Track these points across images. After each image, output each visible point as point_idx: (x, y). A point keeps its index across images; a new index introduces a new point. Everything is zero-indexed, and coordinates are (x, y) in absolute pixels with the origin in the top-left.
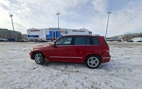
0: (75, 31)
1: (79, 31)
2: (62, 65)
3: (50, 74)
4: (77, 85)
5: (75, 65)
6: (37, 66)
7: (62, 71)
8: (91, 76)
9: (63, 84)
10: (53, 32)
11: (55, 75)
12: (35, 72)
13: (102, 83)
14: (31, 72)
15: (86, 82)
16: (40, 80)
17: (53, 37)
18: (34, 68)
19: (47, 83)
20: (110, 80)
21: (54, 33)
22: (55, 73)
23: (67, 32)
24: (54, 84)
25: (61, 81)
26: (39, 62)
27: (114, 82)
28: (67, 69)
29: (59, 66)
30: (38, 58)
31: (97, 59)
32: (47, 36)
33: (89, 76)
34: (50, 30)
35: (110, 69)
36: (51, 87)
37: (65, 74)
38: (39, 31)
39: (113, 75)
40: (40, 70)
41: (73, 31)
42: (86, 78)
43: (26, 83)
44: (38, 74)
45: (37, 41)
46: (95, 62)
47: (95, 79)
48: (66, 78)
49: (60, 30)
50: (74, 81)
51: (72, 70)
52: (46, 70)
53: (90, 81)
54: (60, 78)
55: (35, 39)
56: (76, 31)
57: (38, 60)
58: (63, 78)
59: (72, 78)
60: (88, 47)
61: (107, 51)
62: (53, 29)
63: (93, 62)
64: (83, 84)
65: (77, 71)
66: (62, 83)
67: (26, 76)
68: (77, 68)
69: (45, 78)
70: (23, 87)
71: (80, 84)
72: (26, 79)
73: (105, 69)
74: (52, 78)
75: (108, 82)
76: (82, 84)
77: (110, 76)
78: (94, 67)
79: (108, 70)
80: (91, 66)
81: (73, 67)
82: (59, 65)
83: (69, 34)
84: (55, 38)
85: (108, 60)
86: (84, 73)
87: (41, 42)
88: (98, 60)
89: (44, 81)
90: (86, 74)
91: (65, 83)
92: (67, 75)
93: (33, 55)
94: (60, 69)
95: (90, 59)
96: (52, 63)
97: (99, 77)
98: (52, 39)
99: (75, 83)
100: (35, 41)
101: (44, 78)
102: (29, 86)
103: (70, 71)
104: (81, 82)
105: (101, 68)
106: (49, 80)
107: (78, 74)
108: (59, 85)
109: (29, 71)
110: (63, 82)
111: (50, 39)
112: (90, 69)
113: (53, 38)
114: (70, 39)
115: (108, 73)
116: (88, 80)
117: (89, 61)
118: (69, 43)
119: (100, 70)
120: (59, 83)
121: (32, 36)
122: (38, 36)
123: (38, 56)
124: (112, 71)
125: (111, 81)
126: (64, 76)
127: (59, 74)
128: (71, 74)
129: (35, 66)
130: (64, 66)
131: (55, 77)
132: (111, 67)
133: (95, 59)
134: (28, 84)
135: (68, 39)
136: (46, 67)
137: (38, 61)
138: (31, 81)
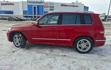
0: (64, 5)
1: (70, 6)
2: (46, 49)
3: (33, 58)
4: (64, 68)
5: (62, 48)
6: (17, 50)
7: (47, 54)
8: (81, 61)
9: (48, 67)
10: (33, 6)
11: (39, 58)
12: (15, 55)
13: (91, 67)
14: (11, 55)
15: (73, 66)
16: (22, 63)
17: (33, 13)
18: (14, 52)
19: (30, 65)
20: (101, 65)
21: (35, 7)
22: (39, 56)
23: (53, 7)
24: (38, 67)
25: (46, 64)
26: (19, 44)
27: (106, 67)
28: (53, 53)
29: (43, 50)
30: (17, 40)
31: (88, 41)
32: (25, 12)
33: (78, 60)
34: (29, 4)
35: (104, 55)
36: (35, 69)
37: (51, 57)
38: (13, 4)
39: (106, 60)
40: (21, 54)
41: (62, 5)
42: (74, 62)
43: (7, 65)
44: (18, 57)
45: (11, 19)
46: (86, 45)
47: (84, 63)
48: (52, 62)
49: (42, 4)
50: (60, 64)
51: (58, 54)
52: (28, 54)
53: (78, 66)
54: (44, 61)
55: (8, 16)
56: (66, 6)
57: (18, 42)
58: (48, 62)
59: (58, 62)
60: (78, 27)
61: (101, 32)
62: (33, 2)
63: (83, 45)
64: (70, 68)
65: (64, 55)
66: (46, 66)
67: (6, 59)
68: (64, 52)
69: (28, 61)
70: (5, 68)
71: (67, 67)
72: (6, 62)
73: (99, 54)
74: (35, 61)
75: (98, 67)
76: (68, 67)
77: (102, 61)
78: (84, 51)
79: (101, 55)
80: (81, 50)
81: (60, 51)
82: (43, 48)
83: (55, 11)
84: (36, 15)
85: (102, 44)
86: (72, 57)
87: (16, 20)
88: (89, 43)
89: (27, 64)
90: (74, 58)
91: (50, 66)
92: (53, 59)
93: (11, 36)
94: (45, 53)
95: (81, 42)
96: (34, 46)
97: (89, 62)
98: (32, 17)
99: (61, 66)
100: (9, 20)
101: (26, 61)
102: (11, 67)
103: (56, 55)
104: (68, 65)
105: (93, 53)
106: (33, 63)
107: (65, 58)
108: (44, 67)
109: (8, 55)
110: (48, 65)
111: (29, 17)
112: (80, 54)
113: (33, 15)
114: (57, 18)
115: (100, 58)
116: (75, 64)
117: (79, 44)
118: (56, 22)
119: (92, 55)
120: (43, 66)
121: (4, 11)
122: (11, 13)
123: (17, 37)
124: (106, 57)
125: (103, 66)
126: (49, 59)
127: (43, 58)
128: (57, 58)
129: (14, 50)
130: (49, 50)
131: (38, 60)
132: (106, 52)
133: (86, 42)
134: (9, 66)
135: (54, 17)
136: (27, 51)
137: (17, 44)
138: (13, 64)
